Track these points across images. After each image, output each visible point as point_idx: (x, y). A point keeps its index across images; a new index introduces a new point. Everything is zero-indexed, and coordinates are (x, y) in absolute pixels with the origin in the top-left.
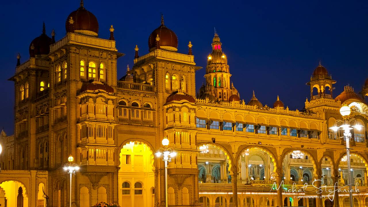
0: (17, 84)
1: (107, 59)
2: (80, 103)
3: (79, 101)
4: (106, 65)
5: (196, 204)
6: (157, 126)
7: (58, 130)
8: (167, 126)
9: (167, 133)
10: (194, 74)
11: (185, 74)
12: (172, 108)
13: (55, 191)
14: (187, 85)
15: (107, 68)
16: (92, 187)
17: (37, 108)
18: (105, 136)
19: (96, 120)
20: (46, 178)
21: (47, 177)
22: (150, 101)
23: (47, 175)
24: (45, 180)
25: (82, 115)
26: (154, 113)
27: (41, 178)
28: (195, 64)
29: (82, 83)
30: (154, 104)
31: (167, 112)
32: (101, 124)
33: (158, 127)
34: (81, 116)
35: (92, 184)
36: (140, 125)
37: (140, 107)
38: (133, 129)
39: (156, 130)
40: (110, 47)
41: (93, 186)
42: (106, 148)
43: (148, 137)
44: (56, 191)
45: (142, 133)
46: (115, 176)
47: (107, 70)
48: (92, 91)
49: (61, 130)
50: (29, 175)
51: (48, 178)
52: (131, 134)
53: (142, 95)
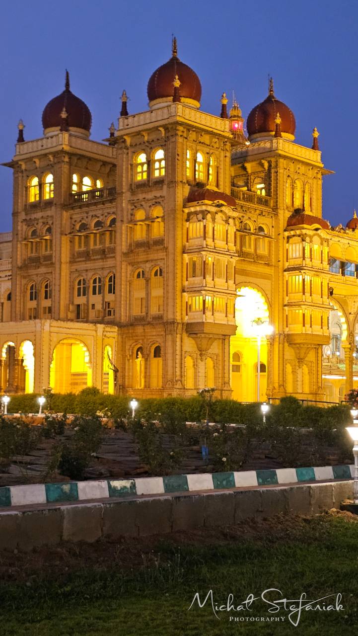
0: (20, 174)
1: (220, 150)
2: (188, 220)
3: (185, 216)
4: (217, 159)
5: (319, 392)
6: (273, 264)
7: (139, 260)
8: (287, 265)
9: (287, 276)
10: (320, 182)
11: (310, 181)
12: (299, 236)
13: (129, 360)
14: (311, 199)
15: (218, 165)
16: (199, 357)
17: (71, 218)
18: (224, 277)
19: (215, 251)
20: (114, 338)
21: (116, 337)
22: (266, 222)
23: (116, 334)
24: (113, 341)
25: (190, 241)
26: (270, 243)
27: (109, 338)
28: (322, 166)
29: (189, 187)
30: (271, 228)
31: (288, 242)
32: (221, 257)
33: (277, 267)
34: (187, 242)
35: (199, 353)
36: (253, 261)
37: (252, 231)
38: (246, 266)
39: (273, 271)
40: (222, 129)
41: (201, 355)
42: (225, 297)
43: (262, 281)
44: (131, 361)
45: (256, 275)
46: (226, 341)
47: (218, 167)
48: (210, 202)
49: (147, 261)
50: (94, 332)
51: (118, 338)
52: (242, 275)
53: (258, 212)
